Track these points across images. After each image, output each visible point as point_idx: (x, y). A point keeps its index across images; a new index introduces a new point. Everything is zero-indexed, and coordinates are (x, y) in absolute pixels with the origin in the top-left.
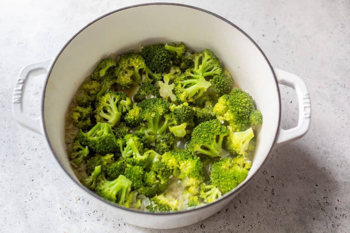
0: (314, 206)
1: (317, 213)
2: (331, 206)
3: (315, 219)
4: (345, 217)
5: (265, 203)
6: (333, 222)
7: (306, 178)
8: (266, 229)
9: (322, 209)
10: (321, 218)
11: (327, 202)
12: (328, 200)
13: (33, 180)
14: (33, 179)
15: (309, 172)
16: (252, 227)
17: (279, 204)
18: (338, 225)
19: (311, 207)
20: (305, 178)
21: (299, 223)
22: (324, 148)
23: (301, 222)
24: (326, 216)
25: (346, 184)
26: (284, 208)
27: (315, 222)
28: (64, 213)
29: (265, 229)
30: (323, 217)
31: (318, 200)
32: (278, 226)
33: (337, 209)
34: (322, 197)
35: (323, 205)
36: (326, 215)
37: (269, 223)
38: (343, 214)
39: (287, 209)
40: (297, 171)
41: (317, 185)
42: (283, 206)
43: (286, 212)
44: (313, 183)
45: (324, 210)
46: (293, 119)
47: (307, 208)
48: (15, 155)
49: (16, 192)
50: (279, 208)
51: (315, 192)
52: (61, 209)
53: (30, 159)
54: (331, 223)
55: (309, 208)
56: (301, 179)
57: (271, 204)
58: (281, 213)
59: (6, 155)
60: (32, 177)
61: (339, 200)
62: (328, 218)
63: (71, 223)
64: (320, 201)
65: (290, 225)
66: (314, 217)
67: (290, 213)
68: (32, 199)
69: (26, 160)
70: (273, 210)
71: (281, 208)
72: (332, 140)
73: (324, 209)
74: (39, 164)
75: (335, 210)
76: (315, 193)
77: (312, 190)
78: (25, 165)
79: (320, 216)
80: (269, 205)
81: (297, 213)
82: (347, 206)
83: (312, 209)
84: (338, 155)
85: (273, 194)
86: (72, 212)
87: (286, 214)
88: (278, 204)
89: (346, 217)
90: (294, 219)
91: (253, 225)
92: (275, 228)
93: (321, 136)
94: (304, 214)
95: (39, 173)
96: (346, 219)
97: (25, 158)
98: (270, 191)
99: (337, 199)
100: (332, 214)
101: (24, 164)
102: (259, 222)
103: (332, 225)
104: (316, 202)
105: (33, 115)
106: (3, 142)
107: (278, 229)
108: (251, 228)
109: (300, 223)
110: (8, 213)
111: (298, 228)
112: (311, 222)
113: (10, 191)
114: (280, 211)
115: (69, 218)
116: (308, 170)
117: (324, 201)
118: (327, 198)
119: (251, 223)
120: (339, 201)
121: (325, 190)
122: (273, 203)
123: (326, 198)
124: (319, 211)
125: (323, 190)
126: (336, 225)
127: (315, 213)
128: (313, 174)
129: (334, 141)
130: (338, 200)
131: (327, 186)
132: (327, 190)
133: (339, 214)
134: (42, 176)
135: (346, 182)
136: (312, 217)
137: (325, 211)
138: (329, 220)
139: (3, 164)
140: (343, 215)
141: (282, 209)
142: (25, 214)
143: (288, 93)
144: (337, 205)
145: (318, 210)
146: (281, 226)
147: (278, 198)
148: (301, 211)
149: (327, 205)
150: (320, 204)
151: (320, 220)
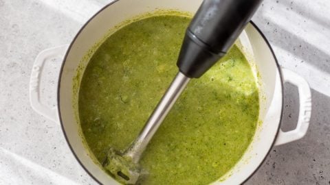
2: (325, 181)
5: (266, 176)
7: (306, 153)
9: (316, 183)
11: (322, 177)
13: (55, 148)
15: (309, 148)
17: (278, 176)
19: (307, 180)
20: (304, 153)
26: (283, 180)
31: (314, 174)
34: (318, 171)
35: (318, 179)
39: (285, 182)
40: (297, 146)
41: (314, 160)
47: (303, 182)
48: (37, 123)
49: (41, 159)
50: (278, 181)
52: (82, 176)
53: (51, 127)
55: (305, 182)
56: (300, 153)
57: (271, 176)
59: (29, 123)
60: (55, 145)
64: (315, 176)
68: (55, 166)
69: (48, 128)
70: (273, 182)
73: (319, 183)
75: (328, 184)
76: (312, 167)
77: (309, 165)
80: (269, 178)
83: (308, 182)
85: (274, 167)
95: (61, 141)
97: (47, 126)
98: (271, 165)
101: (46, 132)
104: (312, 176)
110: (35, 179)
114: (278, 183)
116: (308, 145)
117: (319, 176)
118: (322, 173)
121: (322, 165)
122: (273, 176)
125: (319, 165)
128: (312, 149)
131: (324, 161)
132: (324, 164)
134: (63, 144)
139: (26, 132)
141: (281, 182)
142: (50, 180)
145: (313, 183)
147: (278, 172)
149: (322, 179)
150: (315, 178)
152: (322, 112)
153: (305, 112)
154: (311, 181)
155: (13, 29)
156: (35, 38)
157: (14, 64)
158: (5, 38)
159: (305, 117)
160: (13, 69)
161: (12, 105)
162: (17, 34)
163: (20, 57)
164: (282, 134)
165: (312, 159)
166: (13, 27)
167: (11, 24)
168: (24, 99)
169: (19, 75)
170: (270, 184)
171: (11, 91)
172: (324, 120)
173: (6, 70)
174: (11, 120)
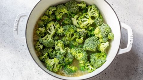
2: (139, 70)
8: (114, 78)
12: (138, 67)
17: (119, 68)
18: (141, 77)
19: (131, 70)
20: (130, 58)
22: (138, 46)
26: (121, 70)
28: (36, 72)
31: (134, 67)
32: (118, 77)
33: (141, 71)
34: (136, 66)
36: (137, 73)
37: (115, 76)
47: (129, 71)
48: (15, 48)
49: (17, 63)
50: (119, 70)
52: (35, 70)
53: (21, 50)
54: (139, 76)
56: (128, 58)
60: (23, 57)
66: (132, 74)
67: (123, 72)
68: (23, 66)
73: (136, 71)
76: (133, 64)
79: (134, 73)
80: (115, 69)
81: (126, 72)
85: (117, 64)
86: (39, 71)
87: (121, 73)
90: (125, 75)
95: (25, 55)
97: (19, 49)
100: (139, 73)
102: (111, 75)
106: (10, 42)
109: (127, 76)
111: (126, 78)
112: (131, 76)
113: (15, 62)
115: (38, 74)
116: (131, 55)
119: (108, 76)
122: (117, 68)
125: (136, 63)
127: (132, 72)
130: (142, 67)
132: (138, 63)
139: (11, 52)
142: (21, 72)
144: (141, 69)
147: (119, 66)
149: (137, 69)
150: (135, 69)
151: (134, 75)
152: (137, 41)
153: (131, 40)
154: (133, 70)
157: (5, 23)
158: (1, 12)
159: (130, 43)
160: (5, 25)
161: (4, 40)
162: (6, 11)
163: (8, 20)
164: (121, 50)
165: (133, 61)
166: (5, 8)
167: (4, 6)
168: (10, 38)
169: (7, 28)
170: (116, 72)
171: (4, 35)
172: (137, 44)
173: (2, 26)
174: (4, 47)
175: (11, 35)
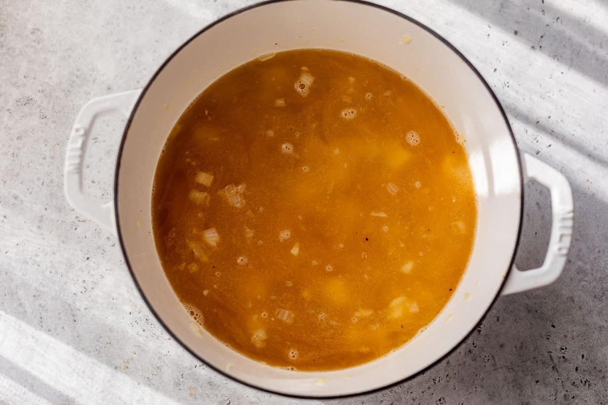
0: (541, 360)
1: (544, 372)
2: (570, 365)
3: (538, 383)
4: (587, 386)
6: (567, 391)
7: (539, 311)
8: (457, 389)
9: (553, 367)
10: (549, 382)
11: (564, 357)
12: (566, 353)
13: (88, 259)
14: (88, 256)
15: (545, 302)
16: (435, 383)
17: (485, 349)
18: (573, 397)
19: (537, 362)
20: (536, 311)
21: (511, 385)
22: (580, 263)
23: (514, 384)
24: (557, 380)
25: (601, 331)
26: (493, 357)
27: (537, 387)
28: (136, 322)
29: (455, 389)
30: (552, 380)
31: (550, 352)
32: (477, 387)
33: (579, 371)
34: (558, 347)
35: (556, 361)
36: (558, 378)
37: (463, 380)
38: (585, 380)
39: (496, 360)
40: (526, 297)
41: (553, 326)
42: (492, 355)
43: (495, 365)
44: (549, 323)
45: (556, 369)
46: (538, 204)
47: (529, 363)
48: (60, 210)
49: (60, 276)
50: (483, 357)
51: (549, 337)
52: (132, 314)
53: (84, 221)
54: (564, 393)
55: (533, 363)
56: (529, 311)
57: (472, 348)
58: (485, 366)
59: (46, 209)
60: (87, 254)
61: (585, 355)
62: (560, 384)
63: (145, 339)
64: (552, 354)
65: (496, 387)
66: (537, 379)
67: (500, 366)
68: (85, 292)
69: (79, 221)
70: (474, 358)
71: (487, 357)
72: (597, 250)
73: (557, 367)
74: (100, 231)
75: (575, 371)
76: (548, 339)
77: (543, 334)
78: (76, 229)
79: (547, 378)
80: (468, 350)
81: (512, 368)
82: (595, 368)
83: (537, 365)
84: (601, 278)
85: (479, 331)
86: (149, 321)
87: (492, 368)
88: (483, 350)
89: (589, 385)
90: (505, 379)
91: (437, 380)
92: (472, 389)
93: (579, 240)
94: (523, 371)
95: (99, 248)
96: (589, 389)
97: (77, 218)
99: (582, 353)
100: (568, 378)
101: (74, 228)
102: (448, 375)
103: (565, 395)
104: (546, 354)
105: (93, 139)
106: (42, 183)
107: (475, 391)
108: (433, 383)
109: (513, 386)
110: (46, 310)
111: (509, 395)
112: (531, 387)
113: (51, 272)
114: (484, 361)
115: (144, 331)
116: (545, 299)
117: (559, 355)
118: (565, 350)
119: (435, 376)
120: (585, 358)
121: (566, 336)
122: (475, 347)
123: (563, 349)
124: (547, 370)
125: (562, 336)
126: (571, 398)
127: (540, 372)
128: (551, 306)
129: (599, 252)
130: (583, 356)
131: (570, 330)
132: (569, 336)
133: (580, 378)
134: (103, 253)
135: (604, 327)
136: (534, 379)
137: (558, 372)
138: (561, 387)
139: (39, 224)
140: (585, 382)
141: (489, 360)
142: (73, 315)
143: (538, 153)
144: (579, 363)
145: (547, 368)
146: (482, 386)
147: (485, 341)
148: (518, 366)
149: (563, 362)
150: (552, 359)
151: (546, 385)
154: (544, 363)
155: (33, 37)
156: (70, 57)
157: (29, 100)
158: (17, 51)
160: (26, 109)
161: (18, 175)
162: (38, 47)
163: (40, 88)
165: (549, 324)
166: (33, 33)
167: (30, 27)
168: (41, 165)
169: (35, 121)
170: (469, 361)
171: (19, 149)
172: (578, 256)
173: (13, 109)
174: (13, 201)
175: (48, 154)
